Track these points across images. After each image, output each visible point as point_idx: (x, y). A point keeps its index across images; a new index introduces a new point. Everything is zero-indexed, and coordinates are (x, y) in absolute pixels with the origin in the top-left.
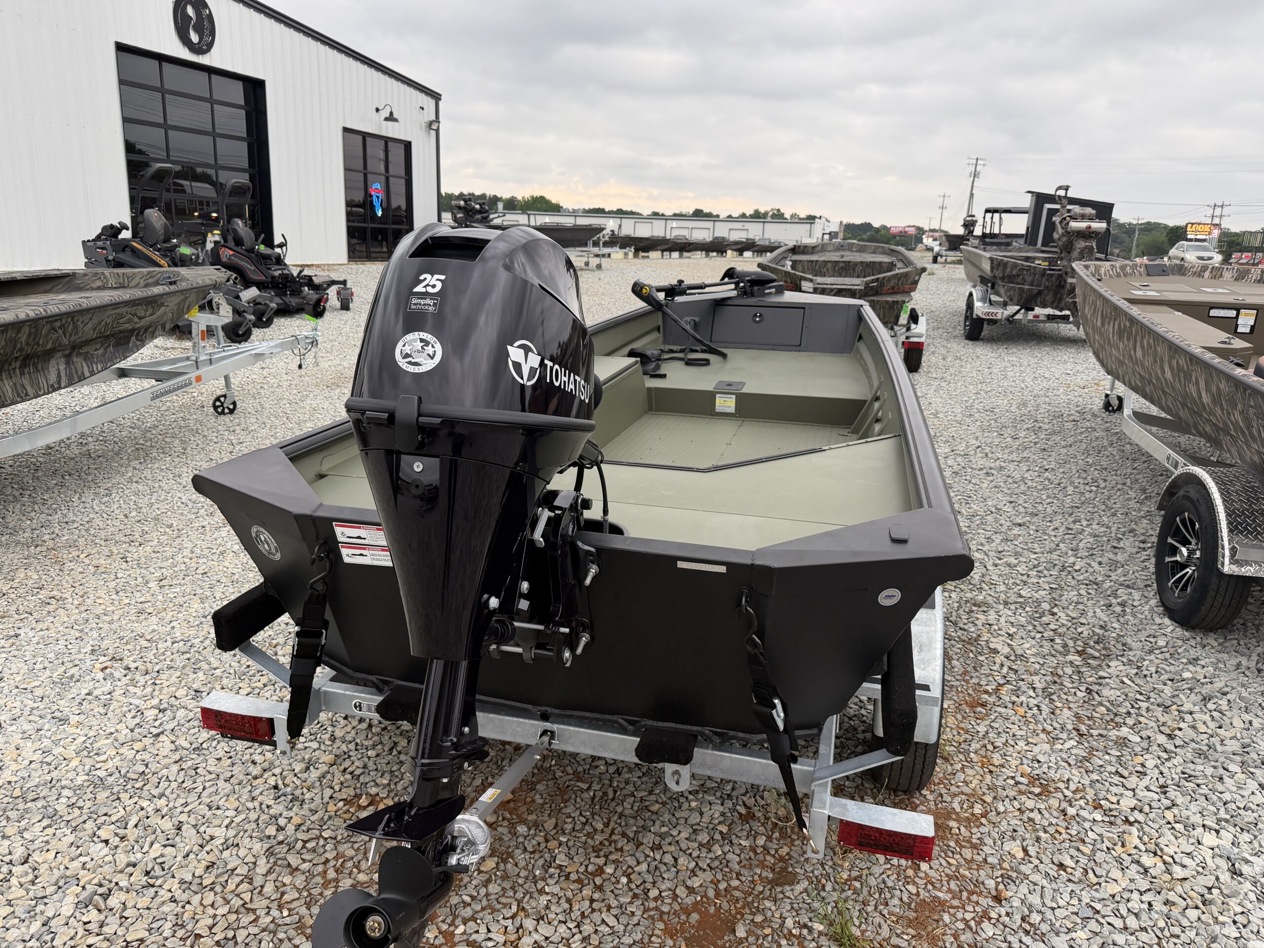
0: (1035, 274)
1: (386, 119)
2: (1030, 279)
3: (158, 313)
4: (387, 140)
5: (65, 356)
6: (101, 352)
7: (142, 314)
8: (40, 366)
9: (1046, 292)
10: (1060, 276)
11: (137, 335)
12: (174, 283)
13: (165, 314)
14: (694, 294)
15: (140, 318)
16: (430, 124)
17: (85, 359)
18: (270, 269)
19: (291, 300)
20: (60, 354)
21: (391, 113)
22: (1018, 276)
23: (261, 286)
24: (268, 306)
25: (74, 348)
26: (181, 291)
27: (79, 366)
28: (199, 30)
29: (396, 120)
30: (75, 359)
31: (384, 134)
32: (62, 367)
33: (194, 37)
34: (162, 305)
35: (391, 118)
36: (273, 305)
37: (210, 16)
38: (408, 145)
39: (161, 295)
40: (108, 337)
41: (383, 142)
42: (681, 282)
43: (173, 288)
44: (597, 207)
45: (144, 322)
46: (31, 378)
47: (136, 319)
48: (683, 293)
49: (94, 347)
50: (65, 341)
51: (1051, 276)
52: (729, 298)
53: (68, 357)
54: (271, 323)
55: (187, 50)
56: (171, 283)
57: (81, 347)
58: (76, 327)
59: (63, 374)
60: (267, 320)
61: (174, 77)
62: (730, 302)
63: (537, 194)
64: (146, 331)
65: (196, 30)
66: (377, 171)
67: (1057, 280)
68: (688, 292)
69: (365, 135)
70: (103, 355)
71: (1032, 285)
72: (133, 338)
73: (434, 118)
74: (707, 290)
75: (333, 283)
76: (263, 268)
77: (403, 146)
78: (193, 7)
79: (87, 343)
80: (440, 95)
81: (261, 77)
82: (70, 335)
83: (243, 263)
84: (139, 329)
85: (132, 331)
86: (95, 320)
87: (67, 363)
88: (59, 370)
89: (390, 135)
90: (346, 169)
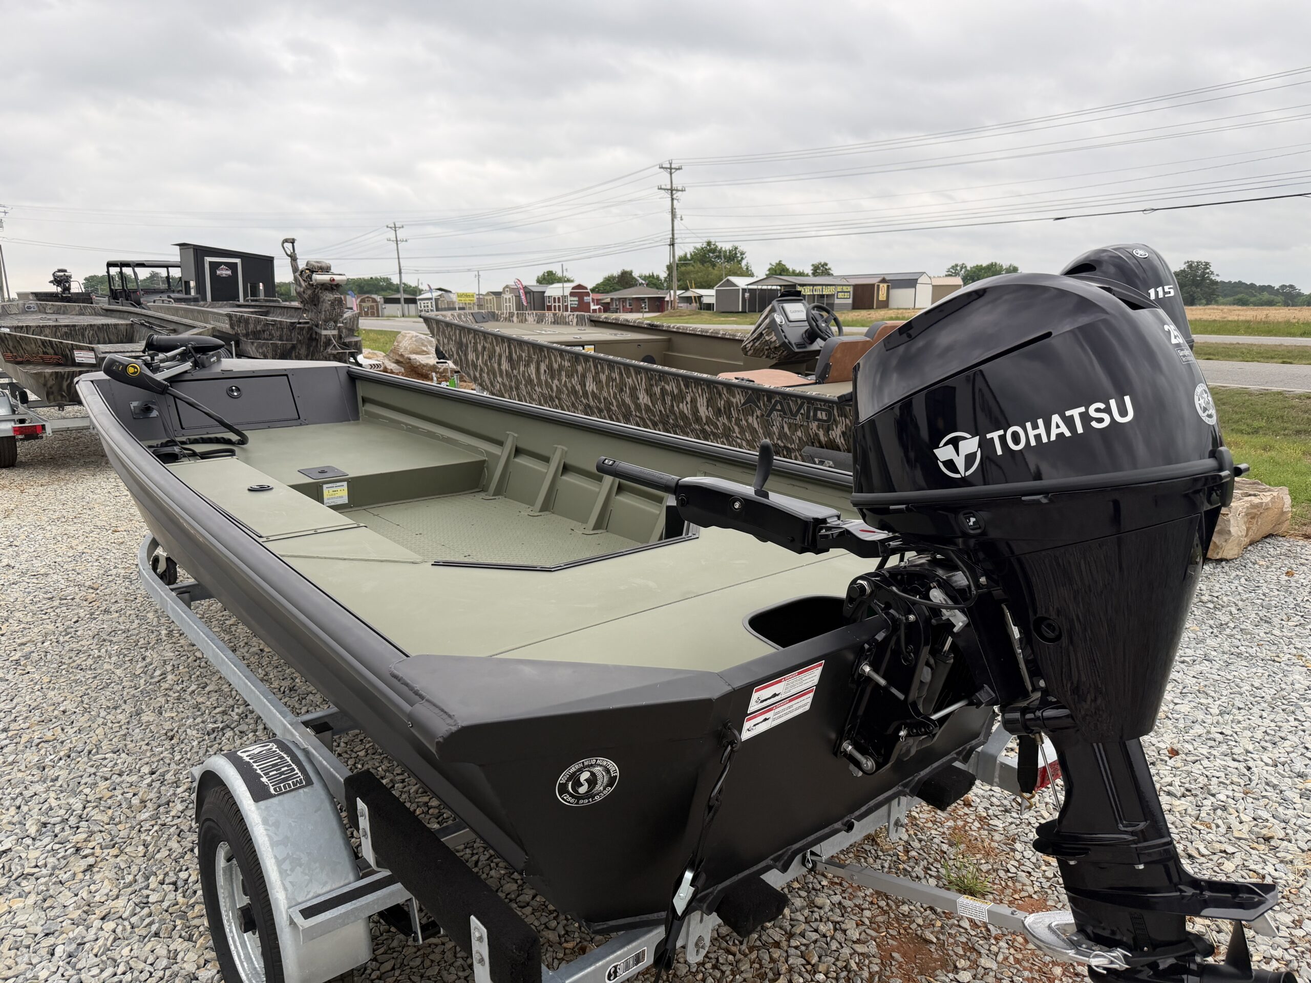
0: (282, 329)
2: (278, 333)
9: (299, 346)
10: (310, 329)
22: (264, 331)
51: (302, 329)
52: (186, 372)
67: (308, 333)
71: (281, 339)
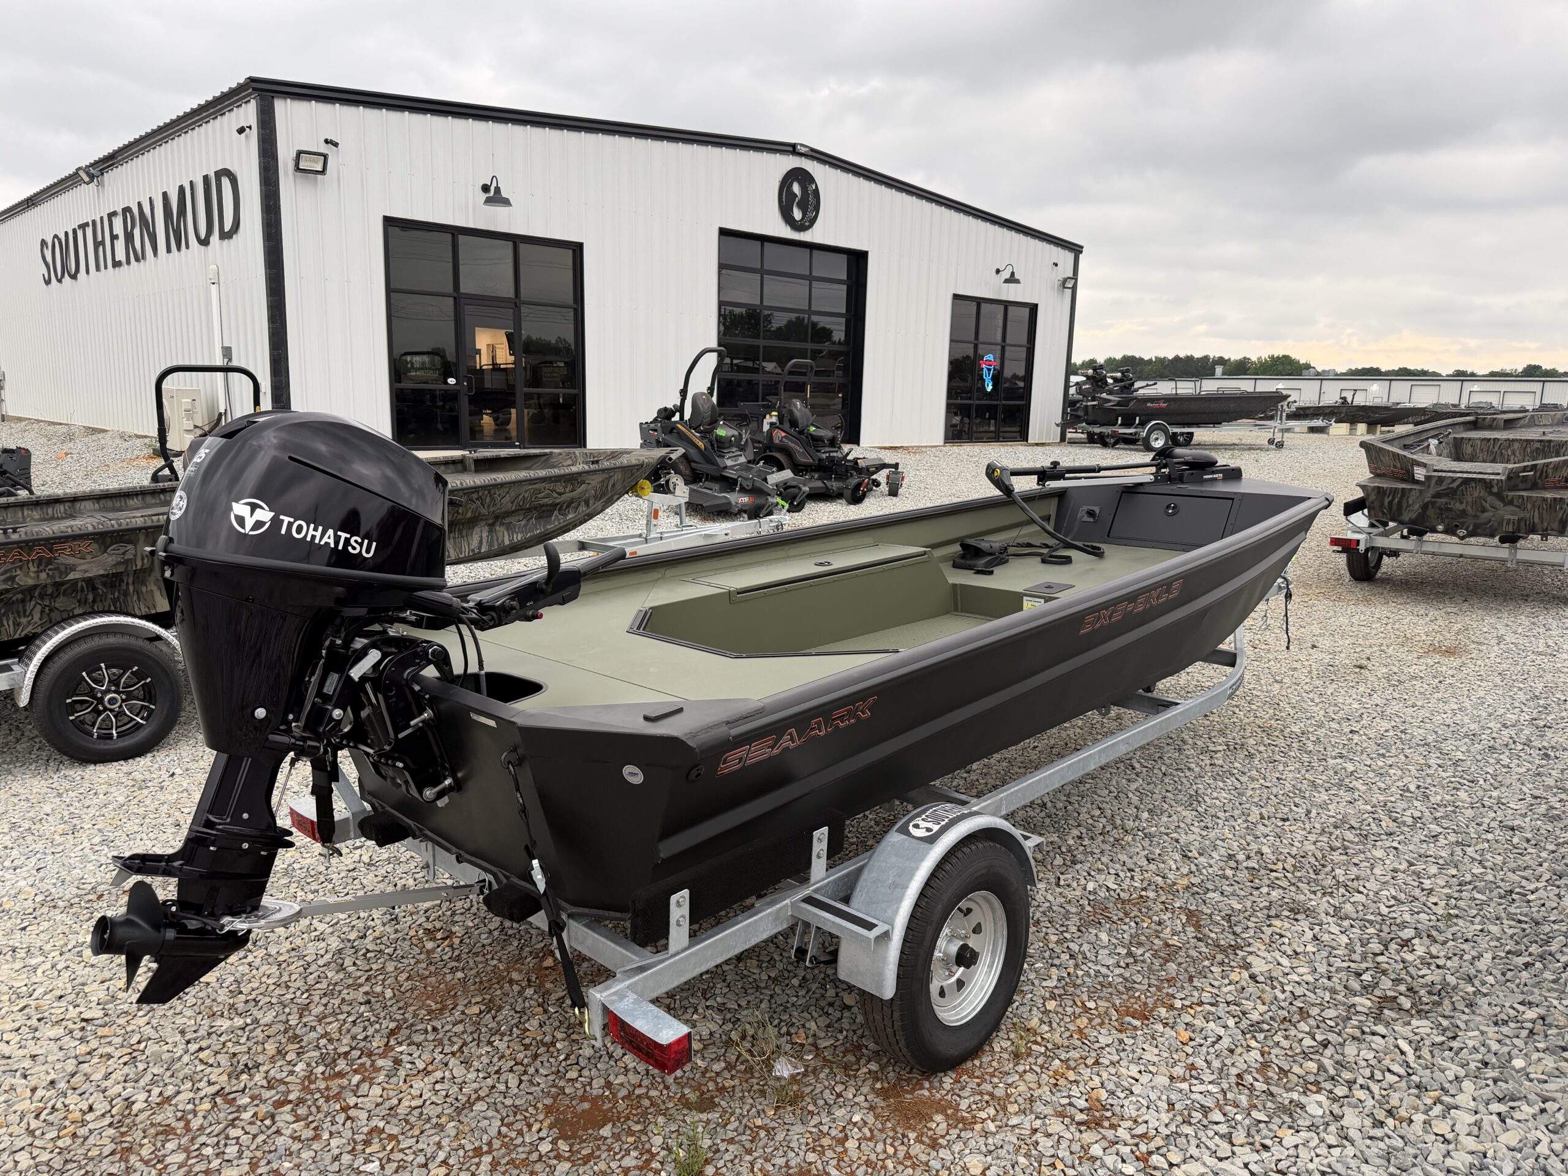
1: (1007, 281)
3: (579, 491)
4: (1007, 304)
5: (489, 525)
6: (523, 523)
7: (561, 490)
8: (464, 533)
11: (560, 509)
12: (597, 462)
13: (586, 491)
14: (1080, 478)
15: (560, 494)
16: (1065, 281)
17: (507, 529)
18: (819, 451)
19: (834, 484)
20: (483, 523)
21: (1013, 274)
23: (798, 469)
24: (800, 489)
25: (497, 518)
26: (603, 471)
27: (500, 535)
28: (803, 206)
29: (1017, 281)
30: (498, 528)
31: (1004, 298)
32: (485, 535)
33: (797, 214)
34: (583, 482)
35: (1012, 279)
36: (806, 489)
37: (816, 193)
38: (1033, 309)
39: (580, 474)
40: (529, 509)
41: (1002, 307)
42: (1055, 464)
43: (593, 467)
44: (1368, 366)
45: (563, 498)
46: (455, 543)
47: (555, 495)
48: (1060, 476)
49: (517, 518)
50: (484, 511)
52: (1141, 484)
53: (491, 526)
54: (803, 507)
55: (789, 228)
56: (593, 463)
57: (504, 518)
58: (492, 499)
59: (485, 541)
60: (798, 504)
61: (774, 256)
62: (1141, 489)
63: (1278, 352)
64: (568, 506)
65: (799, 206)
66: (993, 341)
68: (1067, 475)
69: (979, 301)
70: (525, 526)
72: (556, 512)
73: (1071, 275)
74: (1102, 473)
75: (884, 466)
76: (812, 450)
77: (1027, 310)
78: (800, 184)
79: (508, 514)
80: (1082, 247)
81: (864, 248)
82: (489, 506)
83: (792, 445)
84: (561, 504)
85: (555, 505)
86: (513, 494)
87: (490, 531)
88: (481, 537)
89: (1012, 299)
90: (952, 341)
